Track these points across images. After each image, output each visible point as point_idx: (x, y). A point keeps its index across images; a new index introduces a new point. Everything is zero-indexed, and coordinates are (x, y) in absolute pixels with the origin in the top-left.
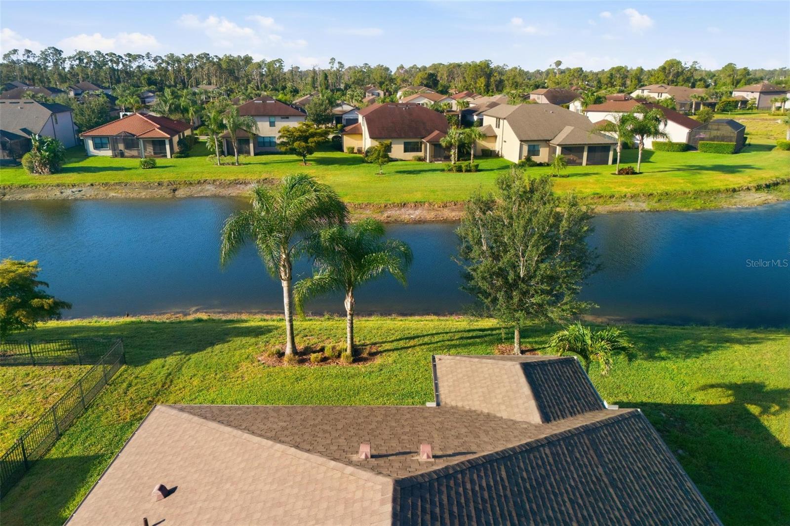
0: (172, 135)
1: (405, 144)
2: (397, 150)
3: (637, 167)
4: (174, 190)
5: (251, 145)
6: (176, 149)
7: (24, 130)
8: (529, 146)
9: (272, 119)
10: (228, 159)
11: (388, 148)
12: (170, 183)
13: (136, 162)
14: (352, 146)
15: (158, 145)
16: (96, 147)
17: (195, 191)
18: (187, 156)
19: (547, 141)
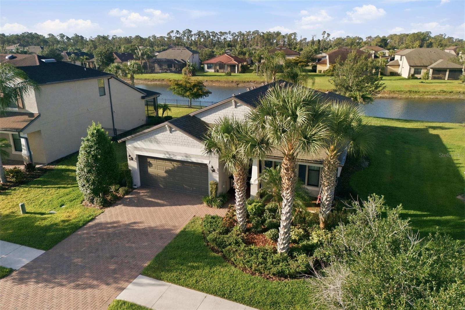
0: (239, 63)
4: (238, 84)
6: (240, 69)
7: (182, 60)
8: (415, 69)
12: (236, 82)
13: (224, 74)
14: (320, 69)
15: (233, 67)
16: (208, 68)
17: (246, 85)
18: (244, 73)
19: (425, 67)
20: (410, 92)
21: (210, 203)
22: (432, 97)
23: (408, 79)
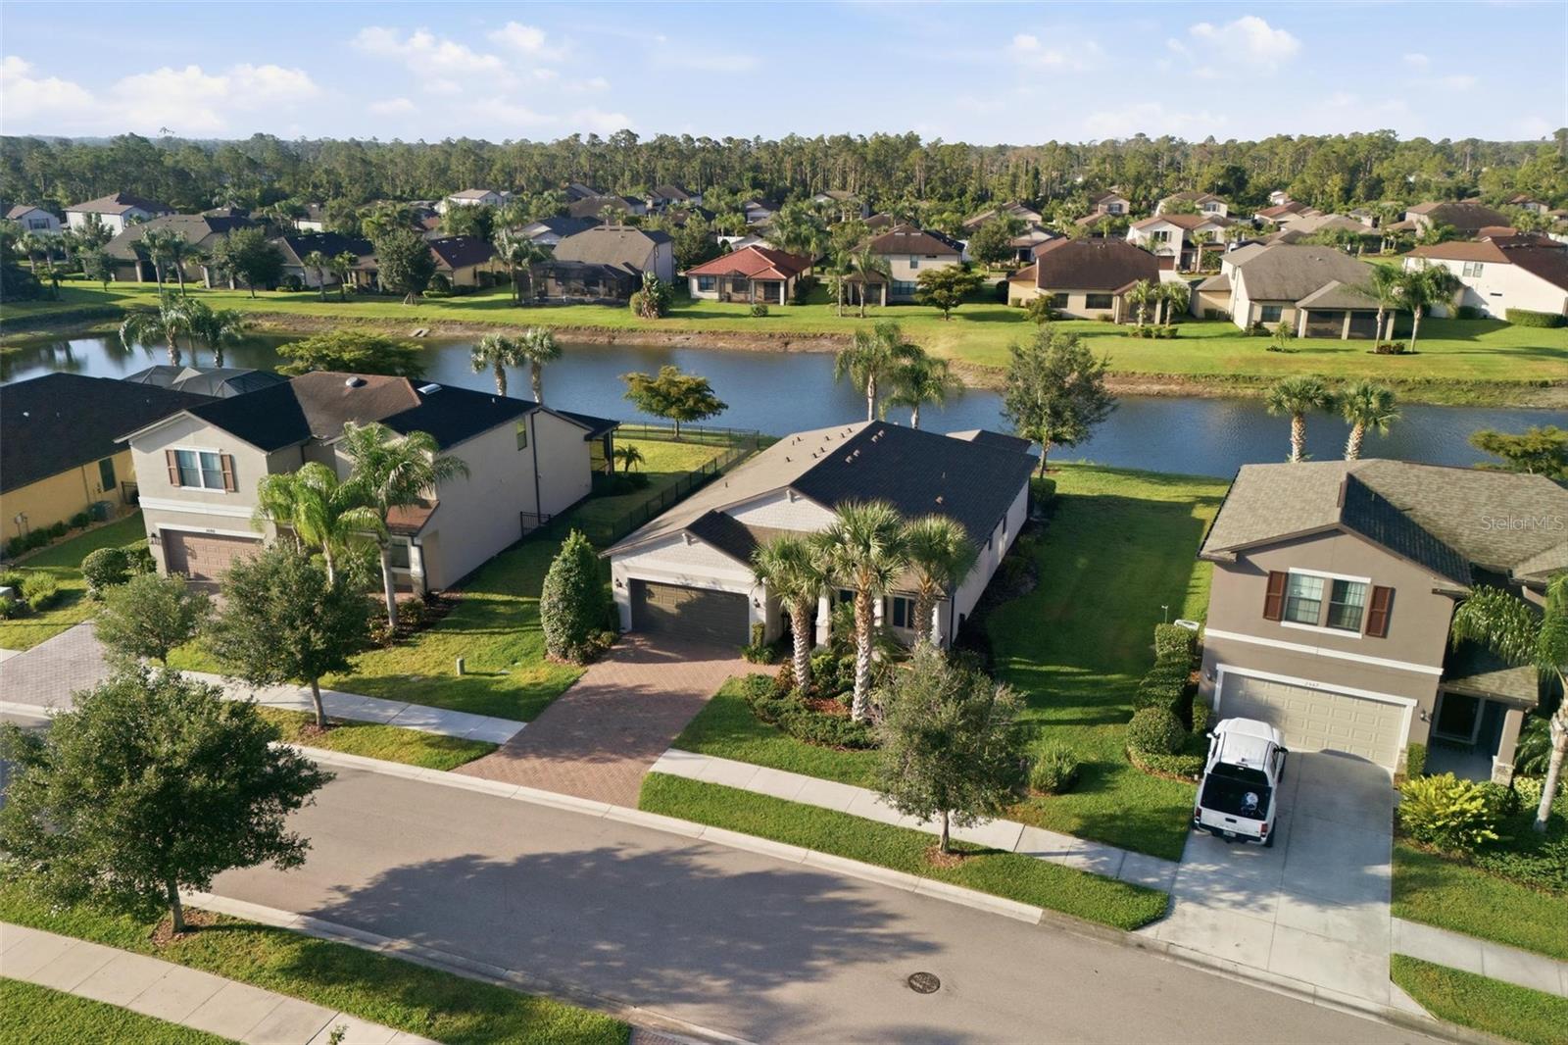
0: (789, 277)
1: (1088, 296)
2: (1076, 303)
3: (1410, 344)
4: (787, 344)
5: (884, 291)
6: (792, 294)
7: (626, 265)
8: (1264, 308)
9: (915, 258)
10: (852, 309)
11: (1062, 300)
12: (782, 336)
13: (745, 309)
14: (1018, 296)
15: (772, 287)
16: (702, 288)
17: (810, 346)
18: (803, 303)
19: (1291, 302)
20: (1236, 378)
21: (753, 657)
23: (1246, 335)
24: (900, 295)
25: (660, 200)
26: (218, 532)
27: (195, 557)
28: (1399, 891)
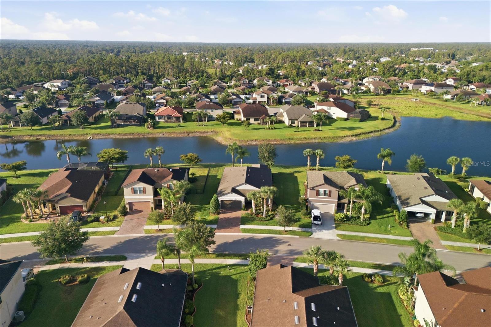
0: (181, 115)
1: (254, 118)
2: (252, 120)
3: (320, 128)
4: (189, 134)
5: (206, 118)
6: (183, 119)
7: (138, 114)
8: (291, 121)
9: (212, 110)
10: (200, 123)
11: (249, 120)
12: (187, 132)
13: (174, 125)
14: (237, 118)
15: (178, 119)
16: (159, 119)
18: (186, 122)
19: (297, 119)
20: (289, 139)
21: (244, 210)
22: (300, 142)
23: (289, 127)
24: (211, 119)
25: (117, 81)
26: (141, 201)
27: (135, 206)
28: (336, 227)
